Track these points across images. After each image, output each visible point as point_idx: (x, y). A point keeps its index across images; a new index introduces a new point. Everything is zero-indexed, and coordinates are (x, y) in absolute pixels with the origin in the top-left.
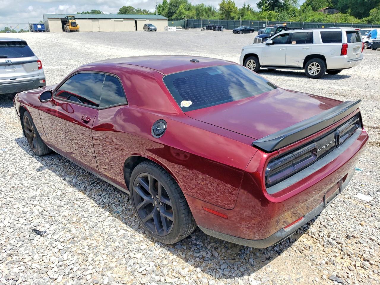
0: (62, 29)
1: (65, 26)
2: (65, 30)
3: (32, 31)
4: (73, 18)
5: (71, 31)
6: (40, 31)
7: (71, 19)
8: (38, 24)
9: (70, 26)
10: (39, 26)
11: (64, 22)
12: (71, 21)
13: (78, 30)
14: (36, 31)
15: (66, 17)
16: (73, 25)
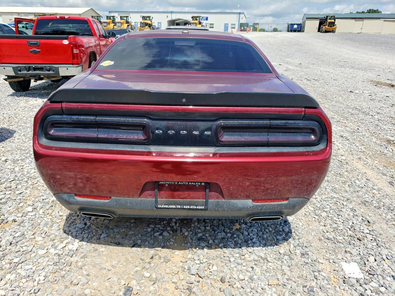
0: (317, 29)
1: (322, 26)
2: (320, 31)
3: (288, 31)
4: (333, 17)
5: (326, 32)
6: (295, 31)
7: (330, 19)
8: (295, 24)
9: (327, 26)
10: (295, 26)
11: (322, 22)
12: (329, 21)
13: (334, 30)
14: (291, 31)
15: (326, 17)
16: (330, 25)
